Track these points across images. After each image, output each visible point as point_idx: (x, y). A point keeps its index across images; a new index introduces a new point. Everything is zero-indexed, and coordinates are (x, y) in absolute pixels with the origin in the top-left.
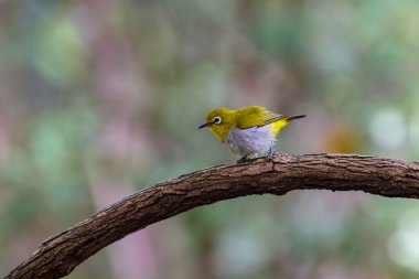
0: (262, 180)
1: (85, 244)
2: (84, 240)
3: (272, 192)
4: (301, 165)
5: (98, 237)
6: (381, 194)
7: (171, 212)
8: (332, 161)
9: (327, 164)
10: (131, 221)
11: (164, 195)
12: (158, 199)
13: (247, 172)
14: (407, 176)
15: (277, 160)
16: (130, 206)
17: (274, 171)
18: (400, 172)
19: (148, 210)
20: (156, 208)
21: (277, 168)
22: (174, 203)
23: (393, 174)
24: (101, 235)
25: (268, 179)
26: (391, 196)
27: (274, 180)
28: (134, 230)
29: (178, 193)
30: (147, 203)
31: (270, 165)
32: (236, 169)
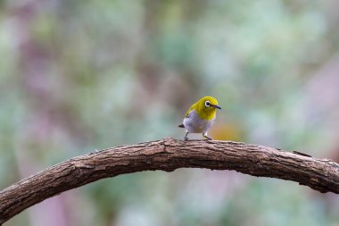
0: (156, 159)
1: (11, 205)
2: (10, 202)
3: (163, 169)
4: (187, 148)
5: (22, 200)
6: (250, 174)
7: (81, 182)
8: (211, 146)
9: (208, 148)
10: (49, 188)
11: (77, 168)
12: (71, 171)
13: (144, 153)
14: (271, 160)
15: (166, 144)
16: (48, 176)
17: (165, 152)
18: (265, 156)
19: (63, 180)
20: (69, 178)
21: (168, 150)
22: (84, 175)
23: (260, 158)
24: (24, 199)
25: (160, 159)
26: (258, 176)
27: (164, 159)
28: (51, 195)
29: (88, 167)
30: (62, 174)
31: (162, 147)
32: (135, 149)
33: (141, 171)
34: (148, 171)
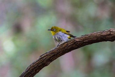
0: (107, 37)
1: (53, 56)
2: (52, 55)
3: (110, 40)
5: (57, 54)
7: (79, 47)
10: (67, 49)
11: (77, 41)
12: (75, 43)
13: (102, 35)
15: (110, 31)
16: (67, 45)
17: (110, 34)
19: (72, 46)
20: (74, 45)
21: (111, 33)
22: (80, 44)
24: (58, 54)
25: (108, 37)
27: (110, 37)
28: (68, 52)
29: (81, 41)
30: (71, 44)
31: (109, 32)
32: (99, 33)
33: (101, 42)
34: (104, 42)
